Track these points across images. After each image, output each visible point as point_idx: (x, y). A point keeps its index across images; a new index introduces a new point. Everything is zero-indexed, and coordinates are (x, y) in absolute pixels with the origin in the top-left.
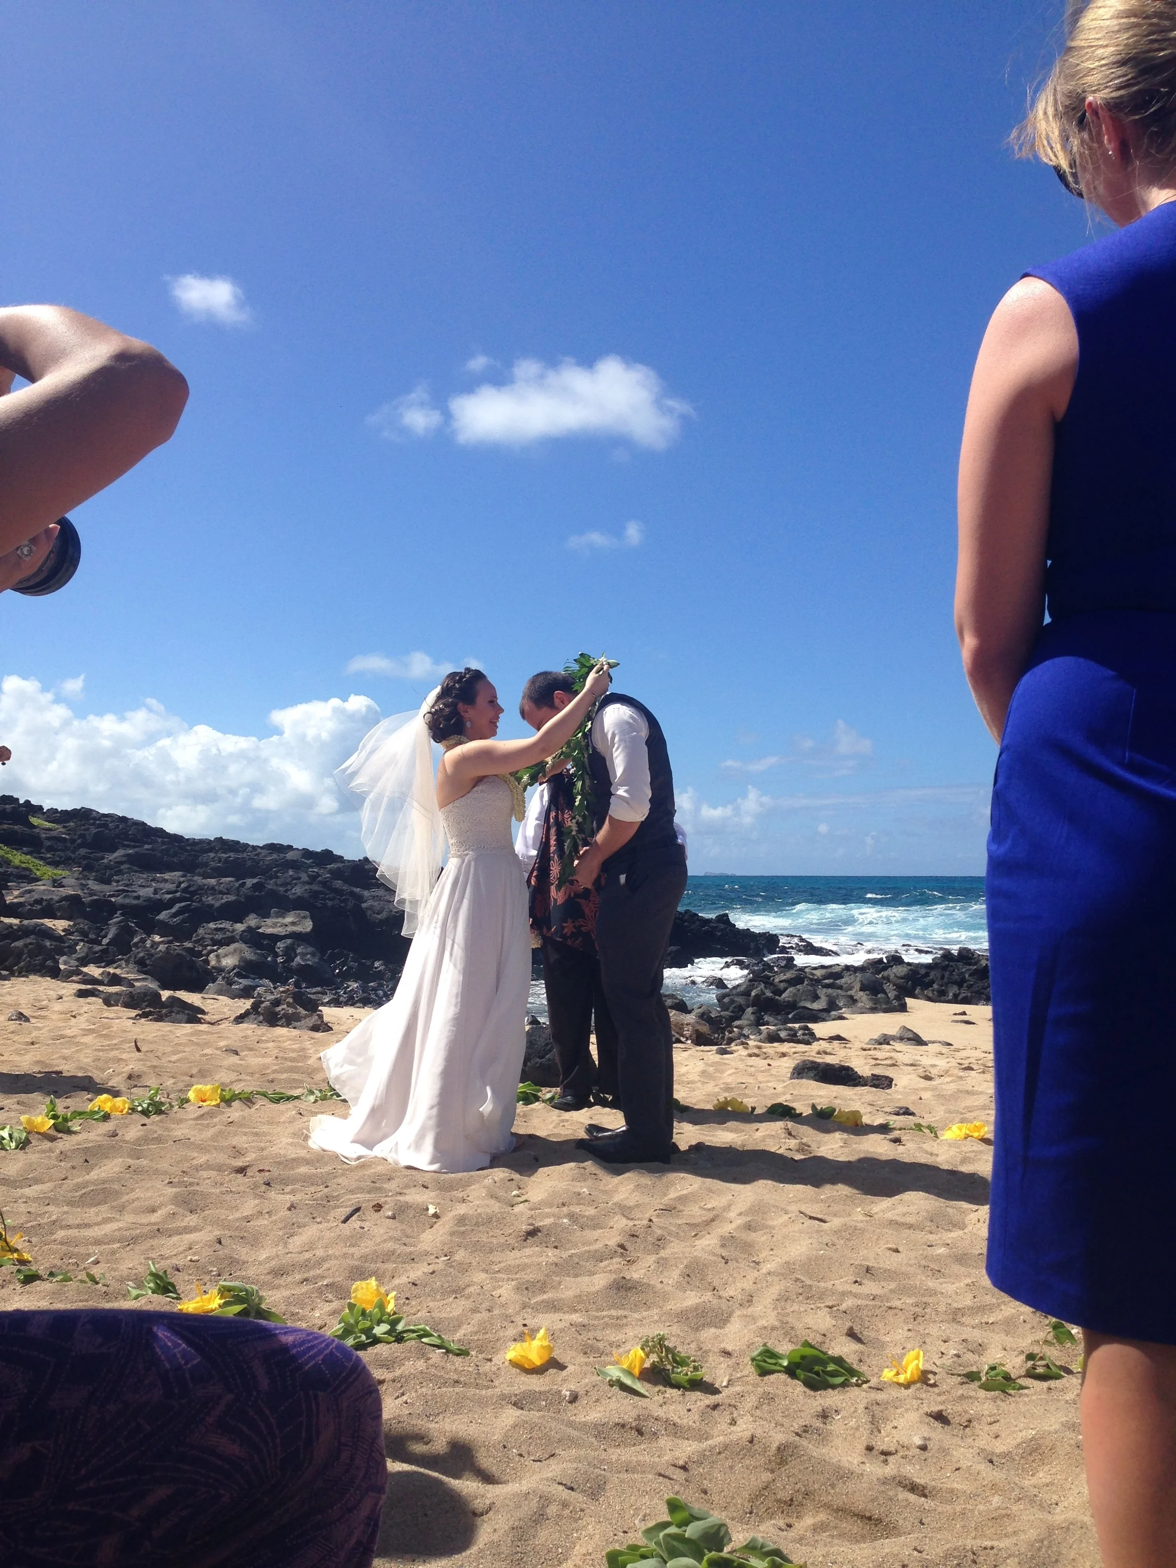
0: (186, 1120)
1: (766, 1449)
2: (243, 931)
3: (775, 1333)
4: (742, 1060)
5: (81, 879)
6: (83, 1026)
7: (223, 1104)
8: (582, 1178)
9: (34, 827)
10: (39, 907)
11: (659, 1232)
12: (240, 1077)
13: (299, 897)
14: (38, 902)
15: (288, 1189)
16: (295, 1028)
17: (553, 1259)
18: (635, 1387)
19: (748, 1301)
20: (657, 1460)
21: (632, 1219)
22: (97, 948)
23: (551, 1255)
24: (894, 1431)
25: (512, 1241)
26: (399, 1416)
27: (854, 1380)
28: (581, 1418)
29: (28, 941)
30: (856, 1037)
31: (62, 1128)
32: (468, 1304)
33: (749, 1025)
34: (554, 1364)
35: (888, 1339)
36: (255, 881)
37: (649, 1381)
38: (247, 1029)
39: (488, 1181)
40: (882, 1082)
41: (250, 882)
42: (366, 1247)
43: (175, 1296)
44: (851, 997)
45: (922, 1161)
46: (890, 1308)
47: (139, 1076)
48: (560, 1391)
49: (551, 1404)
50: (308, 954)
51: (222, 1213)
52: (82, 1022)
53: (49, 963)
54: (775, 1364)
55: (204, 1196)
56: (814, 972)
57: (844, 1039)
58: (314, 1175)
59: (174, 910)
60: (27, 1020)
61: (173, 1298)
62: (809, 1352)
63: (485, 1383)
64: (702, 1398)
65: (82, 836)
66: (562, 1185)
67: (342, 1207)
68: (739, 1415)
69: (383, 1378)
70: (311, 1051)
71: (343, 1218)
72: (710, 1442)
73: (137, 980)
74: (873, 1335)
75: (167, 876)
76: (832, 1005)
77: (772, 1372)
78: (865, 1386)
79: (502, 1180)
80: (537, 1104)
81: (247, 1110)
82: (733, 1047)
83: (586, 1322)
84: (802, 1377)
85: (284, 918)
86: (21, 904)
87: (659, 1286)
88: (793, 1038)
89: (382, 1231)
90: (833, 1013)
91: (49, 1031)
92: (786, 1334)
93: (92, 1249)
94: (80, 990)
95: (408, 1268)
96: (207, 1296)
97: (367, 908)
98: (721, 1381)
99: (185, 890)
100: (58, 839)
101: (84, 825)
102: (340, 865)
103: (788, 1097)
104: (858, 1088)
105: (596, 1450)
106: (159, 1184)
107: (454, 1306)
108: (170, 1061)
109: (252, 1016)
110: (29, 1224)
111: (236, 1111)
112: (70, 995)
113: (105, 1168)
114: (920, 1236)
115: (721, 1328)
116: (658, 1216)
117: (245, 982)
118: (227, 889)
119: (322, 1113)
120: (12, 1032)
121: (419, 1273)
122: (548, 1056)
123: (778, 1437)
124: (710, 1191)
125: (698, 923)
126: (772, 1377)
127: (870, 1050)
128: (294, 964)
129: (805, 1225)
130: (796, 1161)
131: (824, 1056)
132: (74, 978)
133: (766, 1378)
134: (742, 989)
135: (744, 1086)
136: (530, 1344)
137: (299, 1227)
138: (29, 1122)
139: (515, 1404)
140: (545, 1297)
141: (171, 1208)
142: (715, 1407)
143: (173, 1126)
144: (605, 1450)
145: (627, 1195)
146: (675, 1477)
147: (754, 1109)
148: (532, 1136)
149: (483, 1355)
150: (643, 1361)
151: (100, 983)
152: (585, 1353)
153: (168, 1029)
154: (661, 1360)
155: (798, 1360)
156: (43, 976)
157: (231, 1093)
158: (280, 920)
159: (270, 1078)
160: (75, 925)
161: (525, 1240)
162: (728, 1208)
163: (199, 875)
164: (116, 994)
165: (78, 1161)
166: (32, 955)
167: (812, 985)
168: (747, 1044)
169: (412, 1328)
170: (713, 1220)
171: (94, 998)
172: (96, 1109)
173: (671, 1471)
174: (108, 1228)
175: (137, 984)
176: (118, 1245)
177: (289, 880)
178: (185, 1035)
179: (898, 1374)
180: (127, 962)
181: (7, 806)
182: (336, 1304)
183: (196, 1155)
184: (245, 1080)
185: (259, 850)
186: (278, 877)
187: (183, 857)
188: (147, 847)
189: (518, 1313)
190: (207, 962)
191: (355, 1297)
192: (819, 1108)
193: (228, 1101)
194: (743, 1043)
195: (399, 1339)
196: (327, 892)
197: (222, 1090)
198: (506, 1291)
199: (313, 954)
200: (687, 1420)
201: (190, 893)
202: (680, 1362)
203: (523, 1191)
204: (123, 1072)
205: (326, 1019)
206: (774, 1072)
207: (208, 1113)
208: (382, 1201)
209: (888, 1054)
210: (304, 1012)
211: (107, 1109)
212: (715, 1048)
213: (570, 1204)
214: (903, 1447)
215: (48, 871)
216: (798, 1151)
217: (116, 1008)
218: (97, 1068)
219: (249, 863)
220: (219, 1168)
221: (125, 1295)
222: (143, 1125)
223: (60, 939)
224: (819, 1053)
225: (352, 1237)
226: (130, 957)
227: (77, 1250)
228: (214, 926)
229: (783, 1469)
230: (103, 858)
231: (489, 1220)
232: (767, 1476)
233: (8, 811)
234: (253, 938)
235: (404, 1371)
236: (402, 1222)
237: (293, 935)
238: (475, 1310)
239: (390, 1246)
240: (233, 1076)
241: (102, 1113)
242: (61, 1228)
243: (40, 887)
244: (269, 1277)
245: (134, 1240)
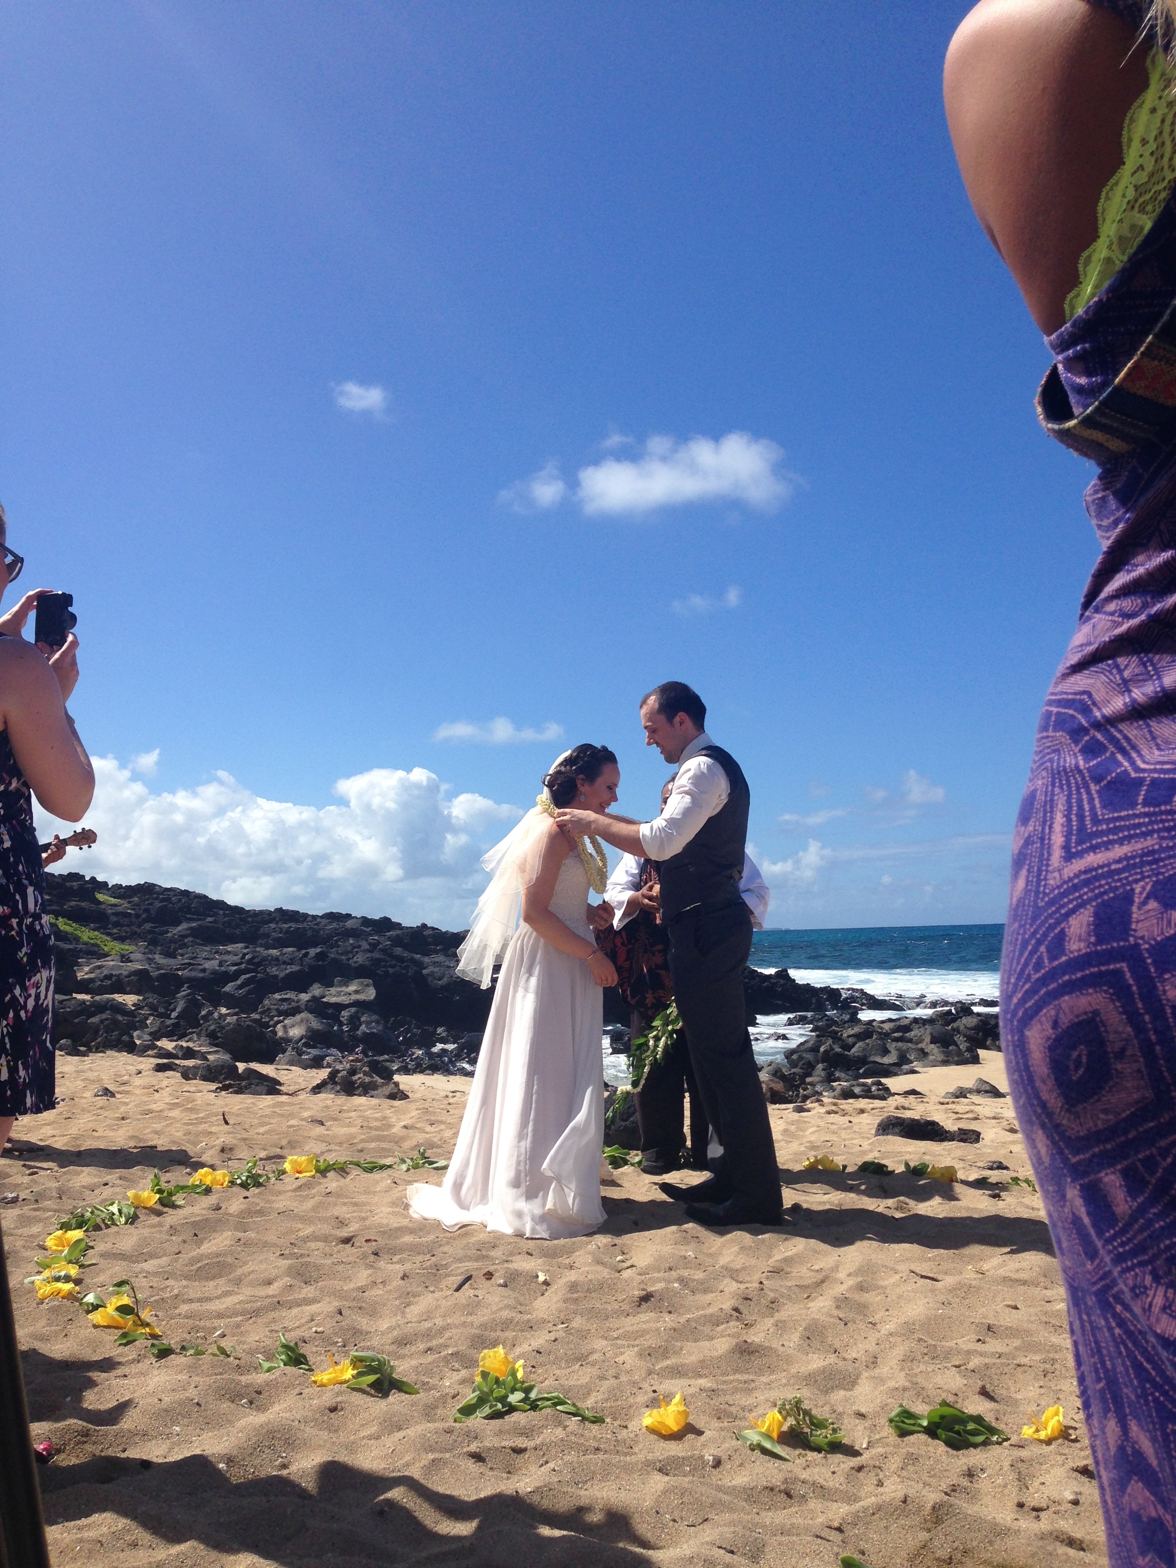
0: (284, 1192)
1: (920, 1508)
2: (308, 1001)
3: (907, 1394)
4: (821, 1118)
5: (149, 953)
6: (167, 1100)
7: (318, 1175)
8: (685, 1240)
9: (100, 903)
10: (109, 982)
11: (772, 1295)
12: (330, 1147)
13: (361, 965)
14: (108, 977)
15: (396, 1258)
16: (372, 1097)
17: (670, 1324)
18: (775, 1451)
19: (873, 1363)
20: (811, 1522)
21: (741, 1282)
22: (169, 1022)
23: (668, 1320)
24: (1042, 1487)
25: (625, 1307)
26: (549, 1483)
27: (995, 1438)
28: (727, 1482)
29: (104, 1016)
30: (931, 1091)
31: (167, 1202)
32: (595, 1371)
33: (821, 1082)
34: (690, 1429)
35: (1020, 1397)
36: (318, 950)
37: (789, 1445)
38: (326, 1099)
39: (592, 1247)
40: (970, 1137)
41: (313, 952)
42: (482, 1317)
43: (307, 1367)
44: (922, 1050)
45: (1025, 1216)
46: (1019, 1365)
47: (231, 1149)
48: (703, 1457)
49: (695, 1469)
50: (372, 1022)
51: (337, 1284)
52: (164, 1098)
53: (125, 1038)
54: (914, 1425)
55: (317, 1267)
56: (882, 1025)
57: (920, 1093)
58: (420, 1244)
59: (239, 982)
60: (113, 1095)
61: (306, 1370)
62: (947, 1411)
63: (625, 1450)
64: (845, 1460)
65: (146, 910)
66: (667, 1249)
67: (453, 1275)
68: (885, 1476)
69: (524, 1446)
70: (393, 1120)
71: (455, 1286)
72: (861, 1503)
73: (210, 1053)
74: (1004, 1392)
75: (229, 948)
76: (903, 1059)
77: (911, 1433)
78: (1005, 1444)
79: (606, 1245)
80: (626, 1167)
81: (343, 1180)
82: (809, 1104)
83: (714, 1386)
84: (943, 1436)
85: (347, 986)
86: (91, 980)
87: (781, 1349)
88: (867, 1094)
89: (497, 1300)
90: (905, 1067)
91: (136, 1106)
92: (918, 1395)
93: (217, 1322)
94: (158, 1065)
95: (529, 1336)
96: (339, 1367)
97: (428, 975)
98: (861, 1443)
99: (250, 962)
100: (125, 915)
101: (148, 900)
102: (399, 932)
103: (877, 1154)
104: (946, 1143)
105: (749, 1514)
106: (272, 1257)
107: (581, 1373)
108: (259, 1134)
109: (330, 1086)
110: (153, 1299)
111: (332, 1182)
112: (149, 1070)
113: (215, 1241)
114: (1036, 1291)
115: (851, 1390)
116: (767, 1278)
117: (314, 1052)
118: (291, 959)
119: (416, 1181)
120: (101, 1108)
121: (541, 1341)
122: (632, 1119)
123: (932, 1497)
124: (816, 1252)
125: (757, 979)
126: (912, 1438)
127: (948, 1103)
128: (359, 1033)
129: (918, 1285)
130: (897, 1219)
131: (902, 1111)
132: (149, 1052)
133: (906, 1439)
134: (809, 1045)
135: (829, 1144)
136: (666, 1410)
137: (414, 1296)
138: (137, 1197)
139: (660, 1470)
140: (668, 1362)
141: (287, 1280)
142: (860, 1469)
143: (274, 1198)
144: (758, 1514)
145: (732, 1257)
146: (831, 1538)
147: (845, 1167)
148: (628, 1201)
149: (618, 1422)
150: (781, 1425)
151: (176, 1057)
152: (719, 1418)
153: (250, 1101)
154: (798, 1423)
155: (937, 1420)
156: (120, 1051)
157: (326, 1164)
158: (343, 989)
159: (360, 1147)
160: (144, 1000)
161: (639, 1306)
162: (836, 1268)
163: (261, 946)
164: (194, 1067)
165: (187, 1235)
166: (108, 1030)
167: (881, 1039)
168: (822, 1101)
169: (546, 1395)
170: (823, 1281)
171: (172, 1072)
172: (197, 1183)
173: (826, 1533)
174: (229, 1301)
175: (211, 1057)
176: (240, 1318)
177: (349, 949)
178: (269, 1106)
179: (1037, 1431)
180: (199, 1035)
181: (74, 884)
182: (464, 1373)
183: (300, 1226)
184: (335, 1150)
185: (319, 920)
186: (339, 946)
187: (244, 929)
188: (209, 919)
189: (644, 1379)
190: (275, 1033)
191: (483, 1366)
192: (912, 1164)
193: (323, 1172)
194: (818, 1101)
195: (534, 1406)
196: (388, 959)
197: (317, 1161)
198: (629, 1357)
199: (377, 1022)
200: (834, 1483)
201: (253, 964)
202: (818, 1424)
203: (627, 1256)
204: (214, 1146)
205: (401, 1087)
206: (856, 1128)
207: (305, 1184)
208: (491, 1268)
209: (968, 1108)
210: (380, 1081)
211: (208, 1183)
212: (791, 1106)
213: (677, 1268)
214: (1054, 1502)
215: (113, 947)
216: (896, 1209)
217: (194, 1081)
218: (189, 1142)
219: (309, 933)
220: (326, 1239)
221: (257, 1368)
222: (246, 1198)
223: (131, 1014)
224: (897, 1108)
225: (468, 1305)
226: (202, 1030)
227: (202, 1323)
228: (279, 997)
229: (939, 1528)
230: (167, 932)
231: (601, 1287)
232: (924, 1536)
233: (75, 888)
234: (318, 1008)
235: (544, 1439)
236: (514, 1290)
237: (357, 1004)
238: (602, 1378)
239: (505, 1314)
240: (323, 1147)
241: (204, 1187)
242: (184, 1302)
243: (110, 963)
244: (394, 1347)
245: (255, 1313)
